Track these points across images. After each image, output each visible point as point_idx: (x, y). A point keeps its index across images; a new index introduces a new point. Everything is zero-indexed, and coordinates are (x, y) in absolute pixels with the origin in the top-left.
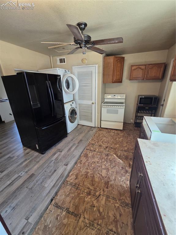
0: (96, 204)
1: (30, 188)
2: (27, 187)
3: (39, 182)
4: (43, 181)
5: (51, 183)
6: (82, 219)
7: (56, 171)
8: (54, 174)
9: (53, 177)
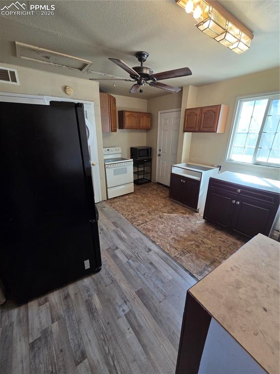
0: (209, 246)
1: (163, 298)
2: (160, 302)
3: (160, 285)
4: (162, 280)
5: (170, 272)
6: (218, 258)
7: (153, 262)
8: (157, 266)
9: (160, 268)
